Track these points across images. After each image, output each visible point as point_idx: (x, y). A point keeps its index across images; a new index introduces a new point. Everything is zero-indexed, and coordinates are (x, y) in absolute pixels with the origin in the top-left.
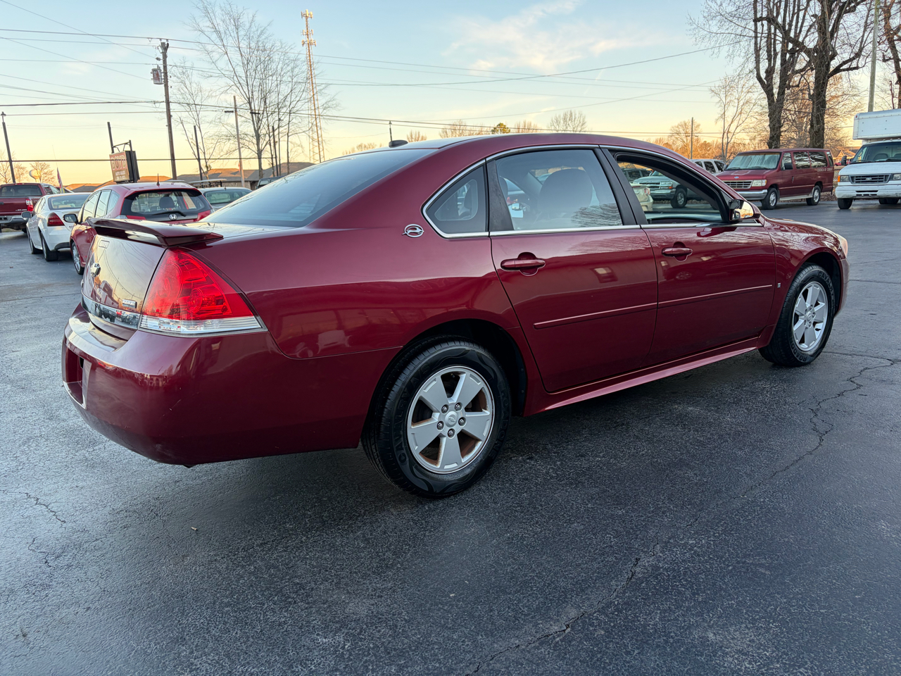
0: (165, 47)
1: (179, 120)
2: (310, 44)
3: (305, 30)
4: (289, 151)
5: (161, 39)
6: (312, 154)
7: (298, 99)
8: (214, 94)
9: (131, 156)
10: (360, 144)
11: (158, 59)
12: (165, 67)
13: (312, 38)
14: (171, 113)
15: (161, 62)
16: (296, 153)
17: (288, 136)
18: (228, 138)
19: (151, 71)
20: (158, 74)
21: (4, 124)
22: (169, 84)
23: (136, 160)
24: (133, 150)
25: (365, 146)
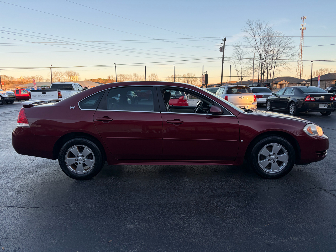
0: (225, 40)
1: (234, 63)
2: (303, 29)
3: (302, 24)
4: (274, 73)
5: (224, 37)
6: (297, 73)
7: (281, 53)
8: (248, 53)
9: (206, 76)
10: (321, 68)
11: (222, 44)
12: (224, 46)
13: (304, 27)
14: (224, 61)
15: (223, 44)
16: (277, 74)
17: (274, 67)
18: (250, 68)
19: (219, 48)
20: (221, 49)
21: (174, 67)
22: (225, 52)
23: (208, 77)
24: (207, 74)
25: (323, 69)
